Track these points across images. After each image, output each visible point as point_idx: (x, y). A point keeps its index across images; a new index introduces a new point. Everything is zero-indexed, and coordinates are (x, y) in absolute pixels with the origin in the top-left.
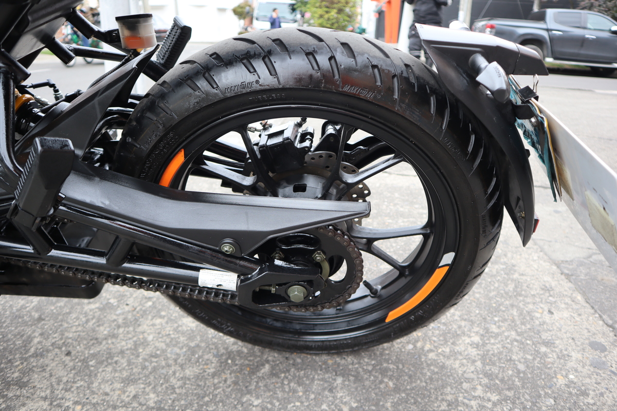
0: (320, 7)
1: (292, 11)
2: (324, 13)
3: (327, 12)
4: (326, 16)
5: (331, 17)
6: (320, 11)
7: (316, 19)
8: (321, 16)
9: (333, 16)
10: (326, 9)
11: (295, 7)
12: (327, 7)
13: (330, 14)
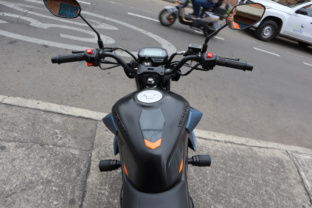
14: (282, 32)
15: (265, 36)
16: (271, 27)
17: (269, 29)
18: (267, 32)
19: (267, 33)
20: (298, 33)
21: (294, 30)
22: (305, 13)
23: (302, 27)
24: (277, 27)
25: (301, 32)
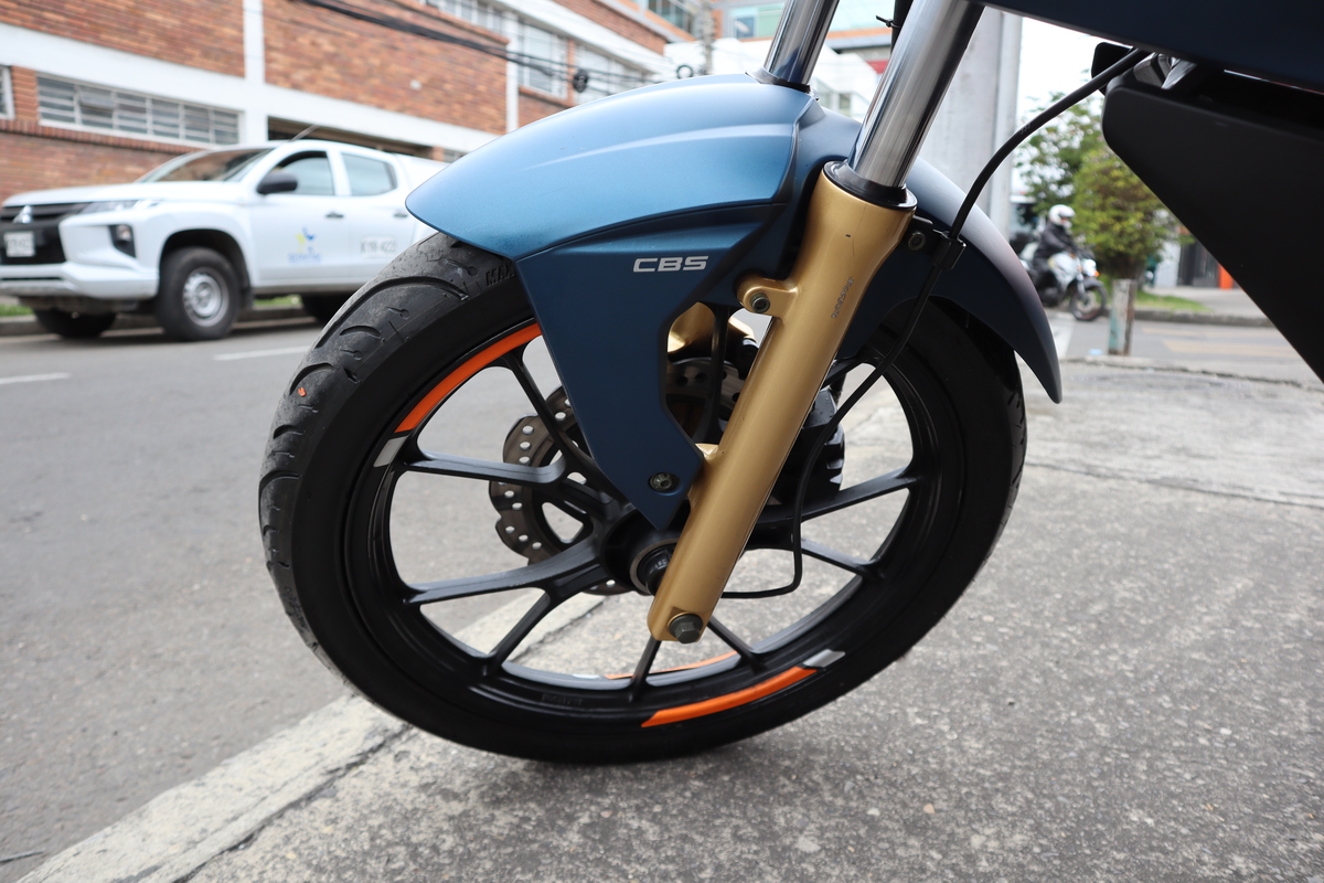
0: (1103, 208)
1: (1023, 220)
2: (1110, 221)
3: (1119, 219)
4: (1117, 227)
5: (1130, 230)
6: (1102, 217)
7: (1092, 234)
8: (1104, 228)
9: (1132, 226)
10: (1115, 213)
11: (1035, 209)
12: (1118, 208)
13: (1125, 224)
14: (257, 279)
15: (204, 318)
16: (209, 275)
17: (204, 285)
18: (205, 301)
19: (205, 305)
20: (309, 264)
21: (292, 258)
22: (289, 187)
23: (311, 238)
24: (227, 266)
25: (317, 257)
